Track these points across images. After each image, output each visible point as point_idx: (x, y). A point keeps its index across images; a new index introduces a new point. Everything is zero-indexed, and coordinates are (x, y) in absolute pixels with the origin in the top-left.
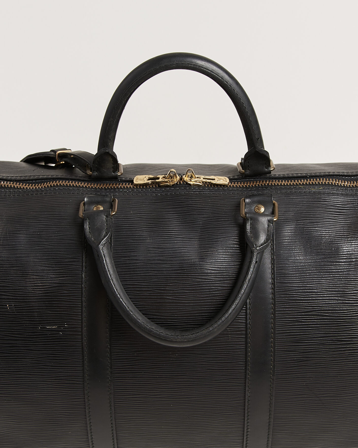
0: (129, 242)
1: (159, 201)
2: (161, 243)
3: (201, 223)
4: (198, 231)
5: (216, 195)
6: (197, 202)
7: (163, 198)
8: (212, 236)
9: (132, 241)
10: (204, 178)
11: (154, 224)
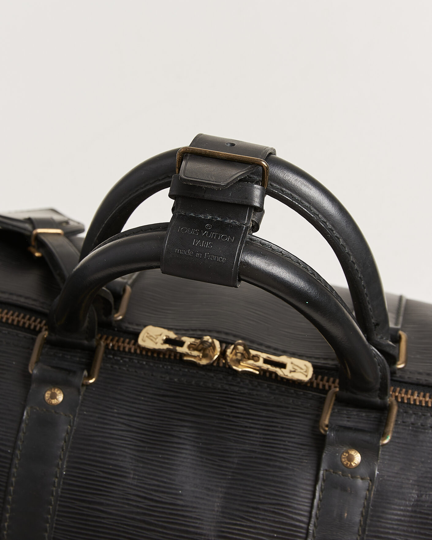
0: (95, 474)
1: (172, 394)
2: (152, 490)
3: (236, 460)
4: (227, 477)
5: (279, 404)
6: (240, 411)
7: (181, 389)
8: (249, 494)
9: (102, 474)
10: (266, 361)
11: (150, 443)
